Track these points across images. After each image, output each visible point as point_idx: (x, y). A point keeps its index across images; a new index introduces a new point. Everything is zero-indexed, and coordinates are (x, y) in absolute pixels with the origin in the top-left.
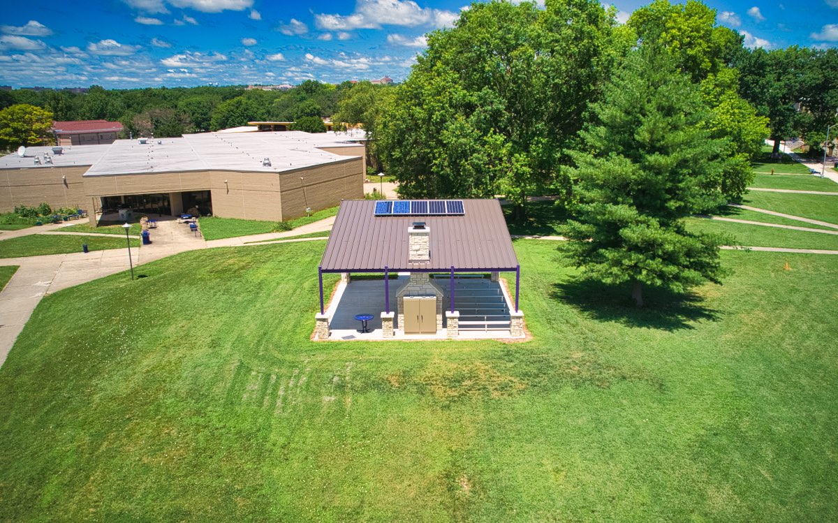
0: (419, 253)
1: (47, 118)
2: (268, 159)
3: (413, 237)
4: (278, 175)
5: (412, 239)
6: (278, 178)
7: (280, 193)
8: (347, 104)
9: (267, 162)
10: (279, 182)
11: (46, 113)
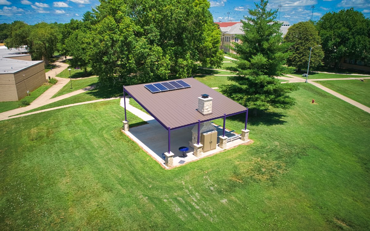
0: (208, 110)
5: (205, 104)
6: (13, 77)
7: (15, 85)
8: (16, 34)
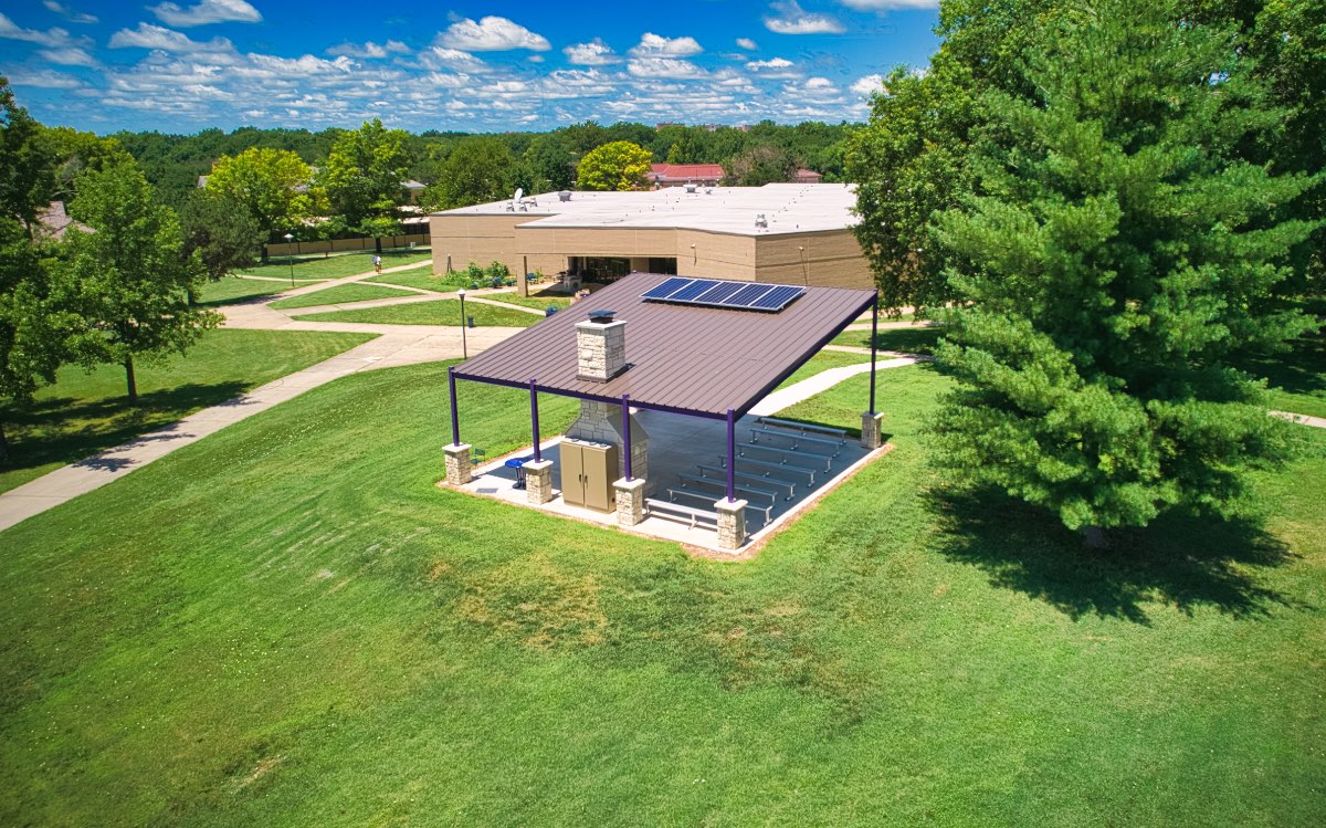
0: (591, 364)
1: (643, 159)
2: (763, 216)
3: (583, 335)
4: (754, 240)
5: (582, 339)
6: (754, 245)
7: (754, 269)
9: (761, 220)
10: (754, 251)
11: (645, 152)
